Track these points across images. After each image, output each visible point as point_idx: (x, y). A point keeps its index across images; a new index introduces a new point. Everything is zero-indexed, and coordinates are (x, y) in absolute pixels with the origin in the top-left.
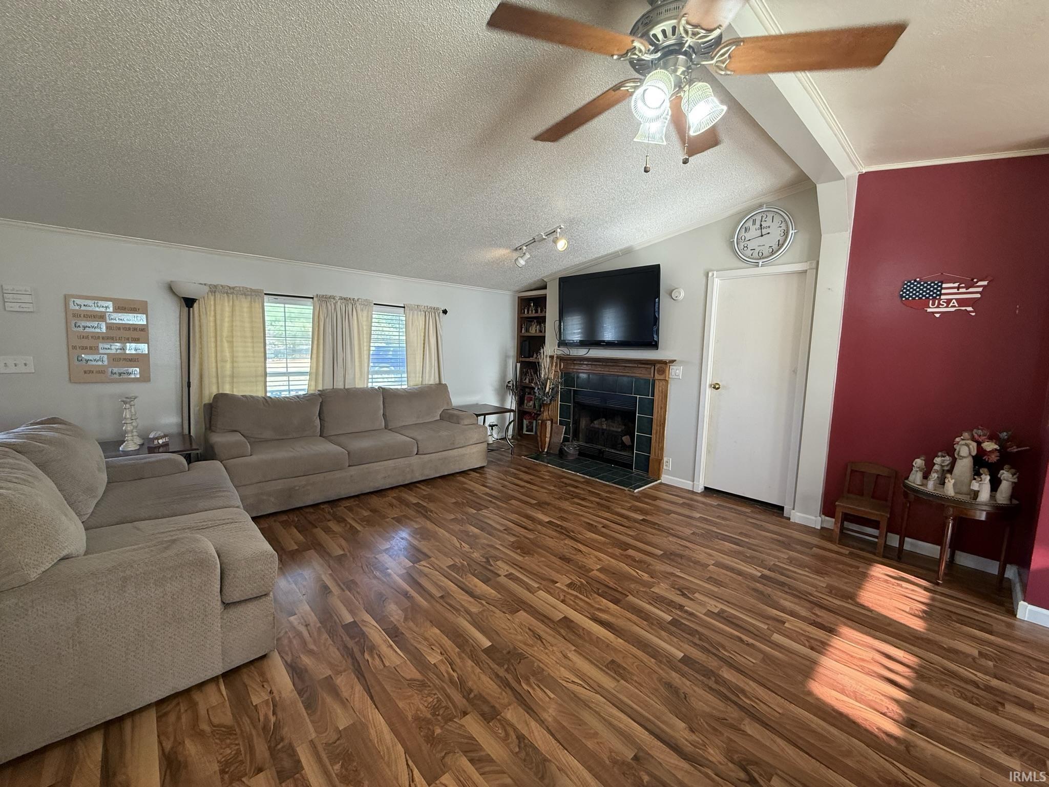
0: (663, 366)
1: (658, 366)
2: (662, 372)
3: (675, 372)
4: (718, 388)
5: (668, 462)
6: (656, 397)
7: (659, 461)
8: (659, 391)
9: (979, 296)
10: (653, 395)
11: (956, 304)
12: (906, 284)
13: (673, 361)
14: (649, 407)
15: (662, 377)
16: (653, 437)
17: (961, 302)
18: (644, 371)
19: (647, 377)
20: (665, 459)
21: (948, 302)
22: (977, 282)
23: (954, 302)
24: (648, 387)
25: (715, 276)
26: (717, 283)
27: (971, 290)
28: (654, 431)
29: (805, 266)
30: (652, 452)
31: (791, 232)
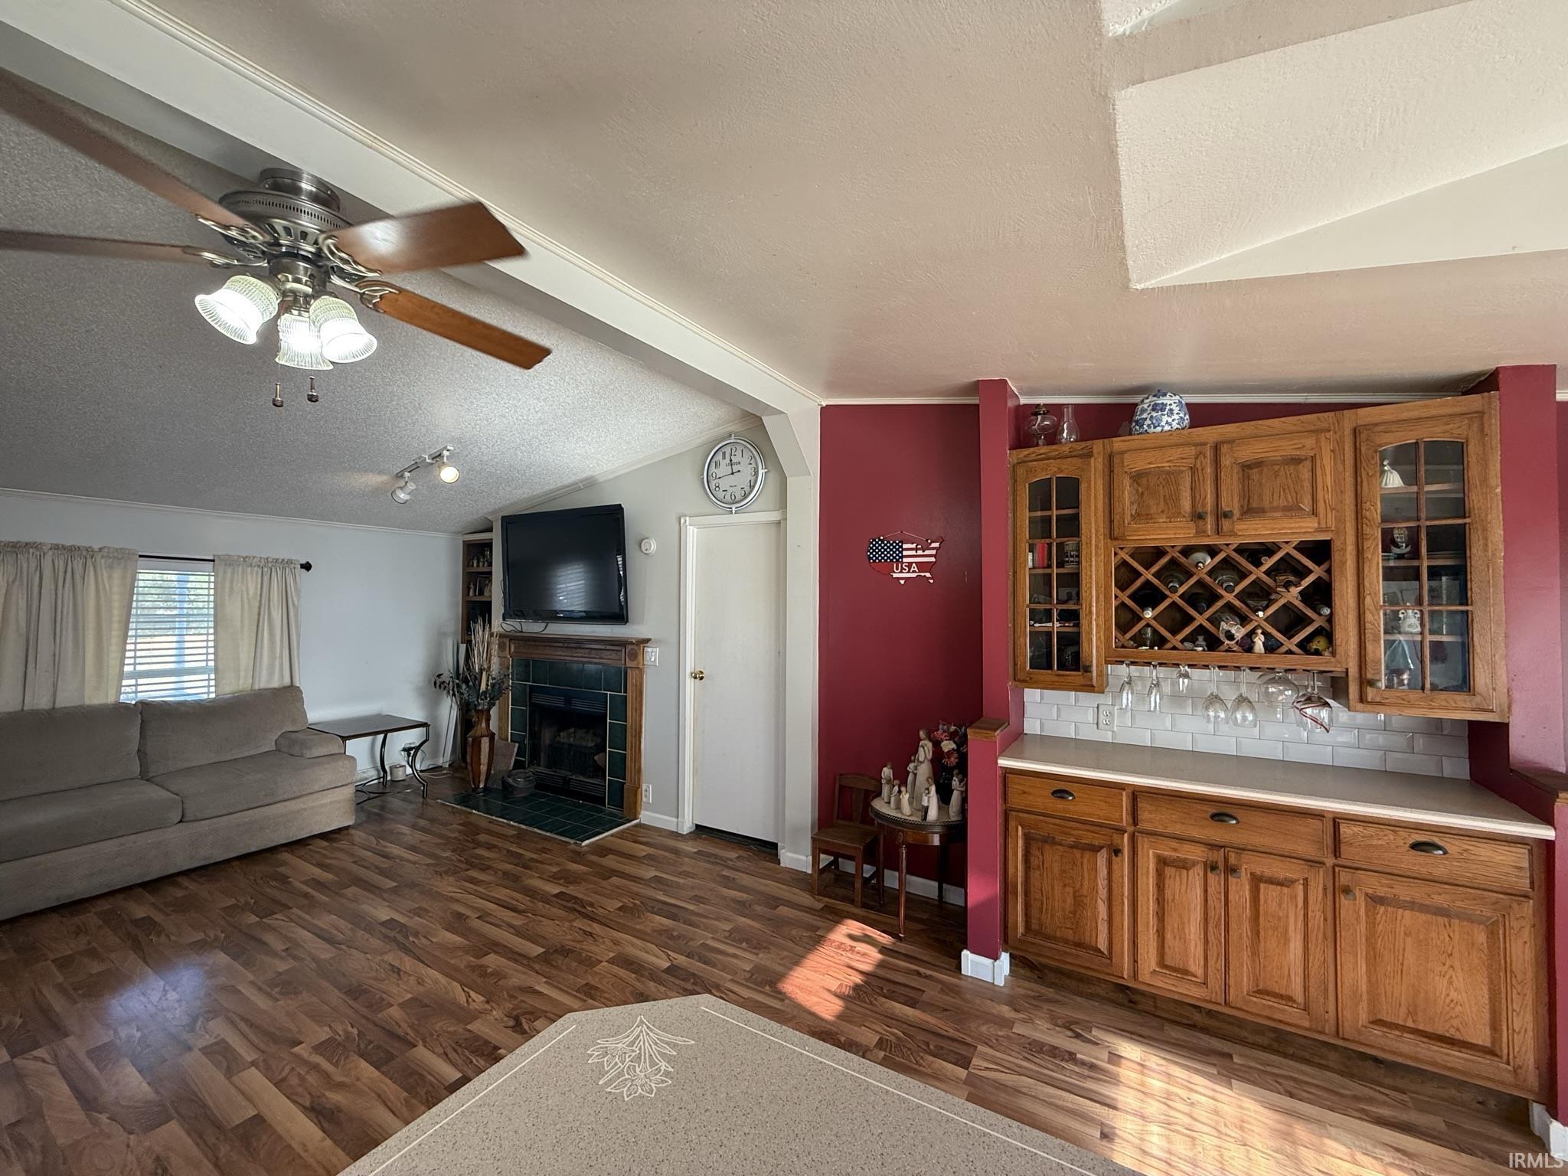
0: (635, 648)
1: (629, 647)
2: (634, 656)
3: (652, 655)
4: (702, 678)
5: (648, 792)
6: (629, 695)
7: (636, 789)
8: (632, 685)
9: (933, 559)
10: (625, 692)
11: (916, 569)
12: (872, 543)
13: (648, 641)
14: (622, 708)
15: (635, 665)
16: (628, 752)
17: (922, 566)
18: (614, 655)
19: (617, 664)
20: (644, 787)
21: (910, 565)
22: (930, 544)
23: (914, 567)
24: (620, 678)
25: (687, 523)
26: (690, 533)
27: (927, 552)
28: (628, 745)
29: (775, 516)
30: (628, 777)
31: (761, 472)
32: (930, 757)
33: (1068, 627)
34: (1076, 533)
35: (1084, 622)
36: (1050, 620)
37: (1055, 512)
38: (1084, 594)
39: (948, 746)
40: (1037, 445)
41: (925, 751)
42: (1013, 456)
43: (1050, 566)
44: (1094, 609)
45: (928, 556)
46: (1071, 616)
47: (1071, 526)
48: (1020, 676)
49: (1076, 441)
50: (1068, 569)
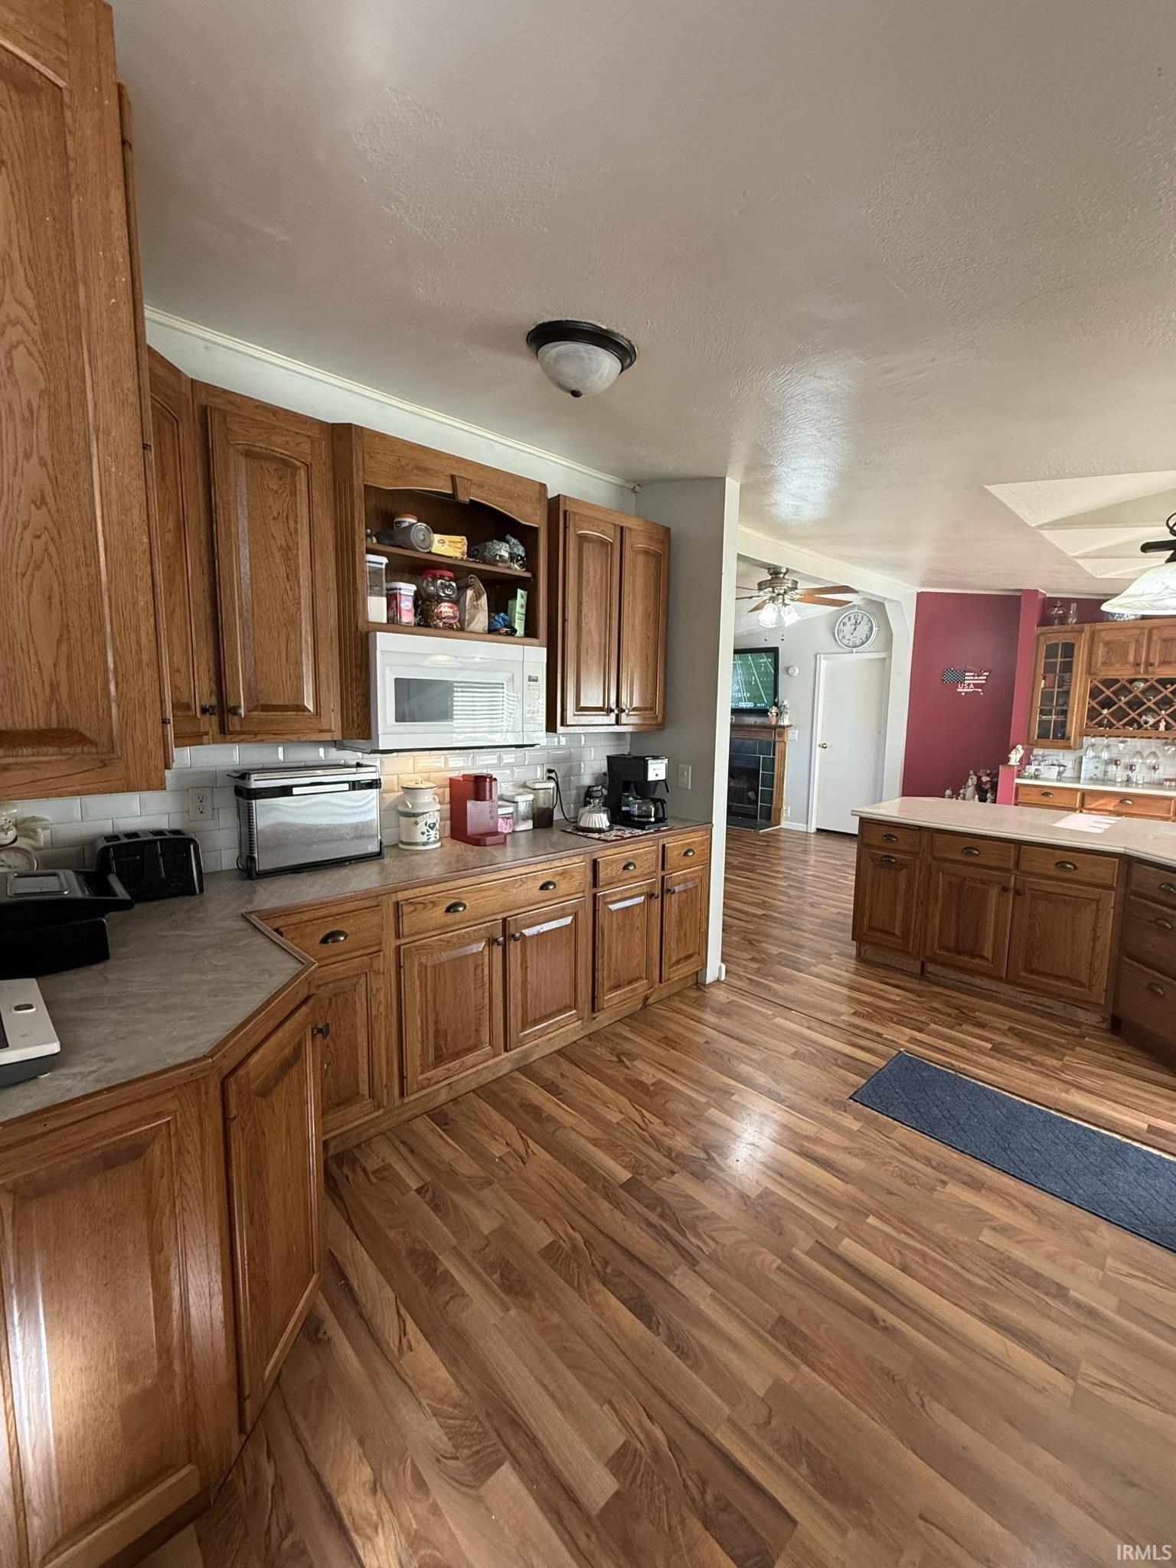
0: (779, 730)
2: (781, 735)
3: (792, 735)
4: (826, 748)
5: (787, 811)
6: (776, 757)
7: (780, 810)
8: (779, 751)
9: (984, 682)
10: (774, 755)
12: (945, 672)
13: (788, 726)
14: (770, 765)
15: (781, 739)
16: (775, 790)
17: (976, 686)
18: (766, 735)
19: (769, 739)
20: (784, 808)
21: (969, 685)
22: (983, 673)
23: (972, 686)
24: (770, 747)
25: (822, 658)
26: (823, 664)
28: (775, 785)
29: (883, 655)
30: (774, 803)
31: (875, 629)
32: (975, 783)
33: (1061, 718)
34: (1071, 671)
35: (1069, 715)
36: (1051, 715)
37: (1059, 660)
38: (1071, 702)
39: (985, 779)
40: (1053, 625)
41: (972, 781)
42: (1038, 630)
43: (1053, 687)
44: (1076, 709)
45: (982, 680)
46: (1064, 713)
47: (1068, 667)
48: (1031, 742)
49: (1075, 623)
50: (1065, 688)
